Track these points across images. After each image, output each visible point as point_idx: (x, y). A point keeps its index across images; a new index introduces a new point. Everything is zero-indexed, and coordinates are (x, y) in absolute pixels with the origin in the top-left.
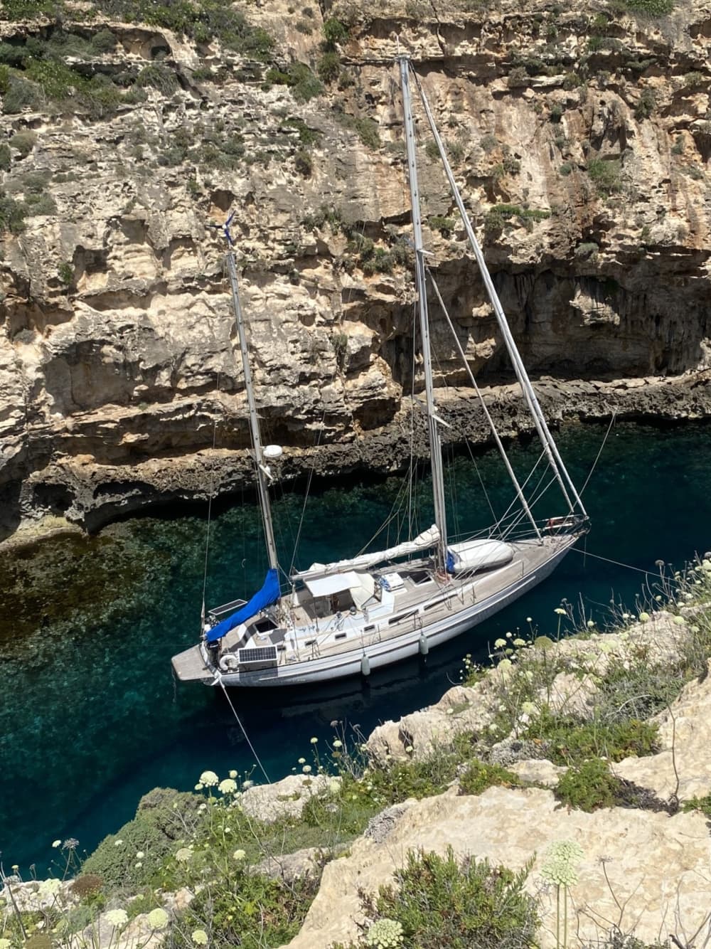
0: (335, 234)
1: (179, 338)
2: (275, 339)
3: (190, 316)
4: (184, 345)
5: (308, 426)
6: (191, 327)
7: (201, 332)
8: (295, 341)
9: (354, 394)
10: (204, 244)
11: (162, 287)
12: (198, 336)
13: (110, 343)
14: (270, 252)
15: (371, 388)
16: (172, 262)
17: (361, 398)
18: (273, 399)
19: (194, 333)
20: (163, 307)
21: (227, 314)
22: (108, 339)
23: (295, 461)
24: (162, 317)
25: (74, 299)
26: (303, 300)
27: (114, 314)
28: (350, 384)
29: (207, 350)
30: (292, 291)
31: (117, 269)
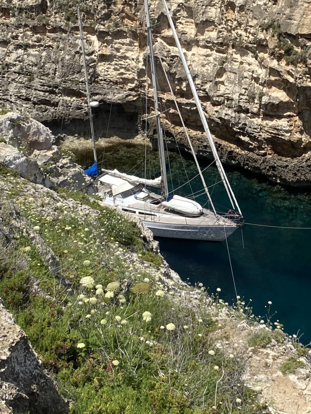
0: (273, 36)
1: (196, 69)
2: (235, 84)
3: (205, 60)
4: (196, 73)
5: (241, 137)
6: (203, 66)
7: (207, 70)
8: (246, 89)
9: (266, 129)
10: (220, 27)
11: (197, 43)
12: (205, 71)
13: (165, 61)
14: (247, 38)
15: (278, 130)
16: (206, 32)
17: (271, 133)
18: (223, 114)
19: (204, 69)
20: (195, 52)
21: (218, 64)
22: (165, 59)
23: (233, 154)
24: (193, 56)
25: (157, 37)
26: (256, 68)
27: (173, 49)
28: (265, 122)
29: (205, 79)
30: (253, 62)
31: (179, 28)
